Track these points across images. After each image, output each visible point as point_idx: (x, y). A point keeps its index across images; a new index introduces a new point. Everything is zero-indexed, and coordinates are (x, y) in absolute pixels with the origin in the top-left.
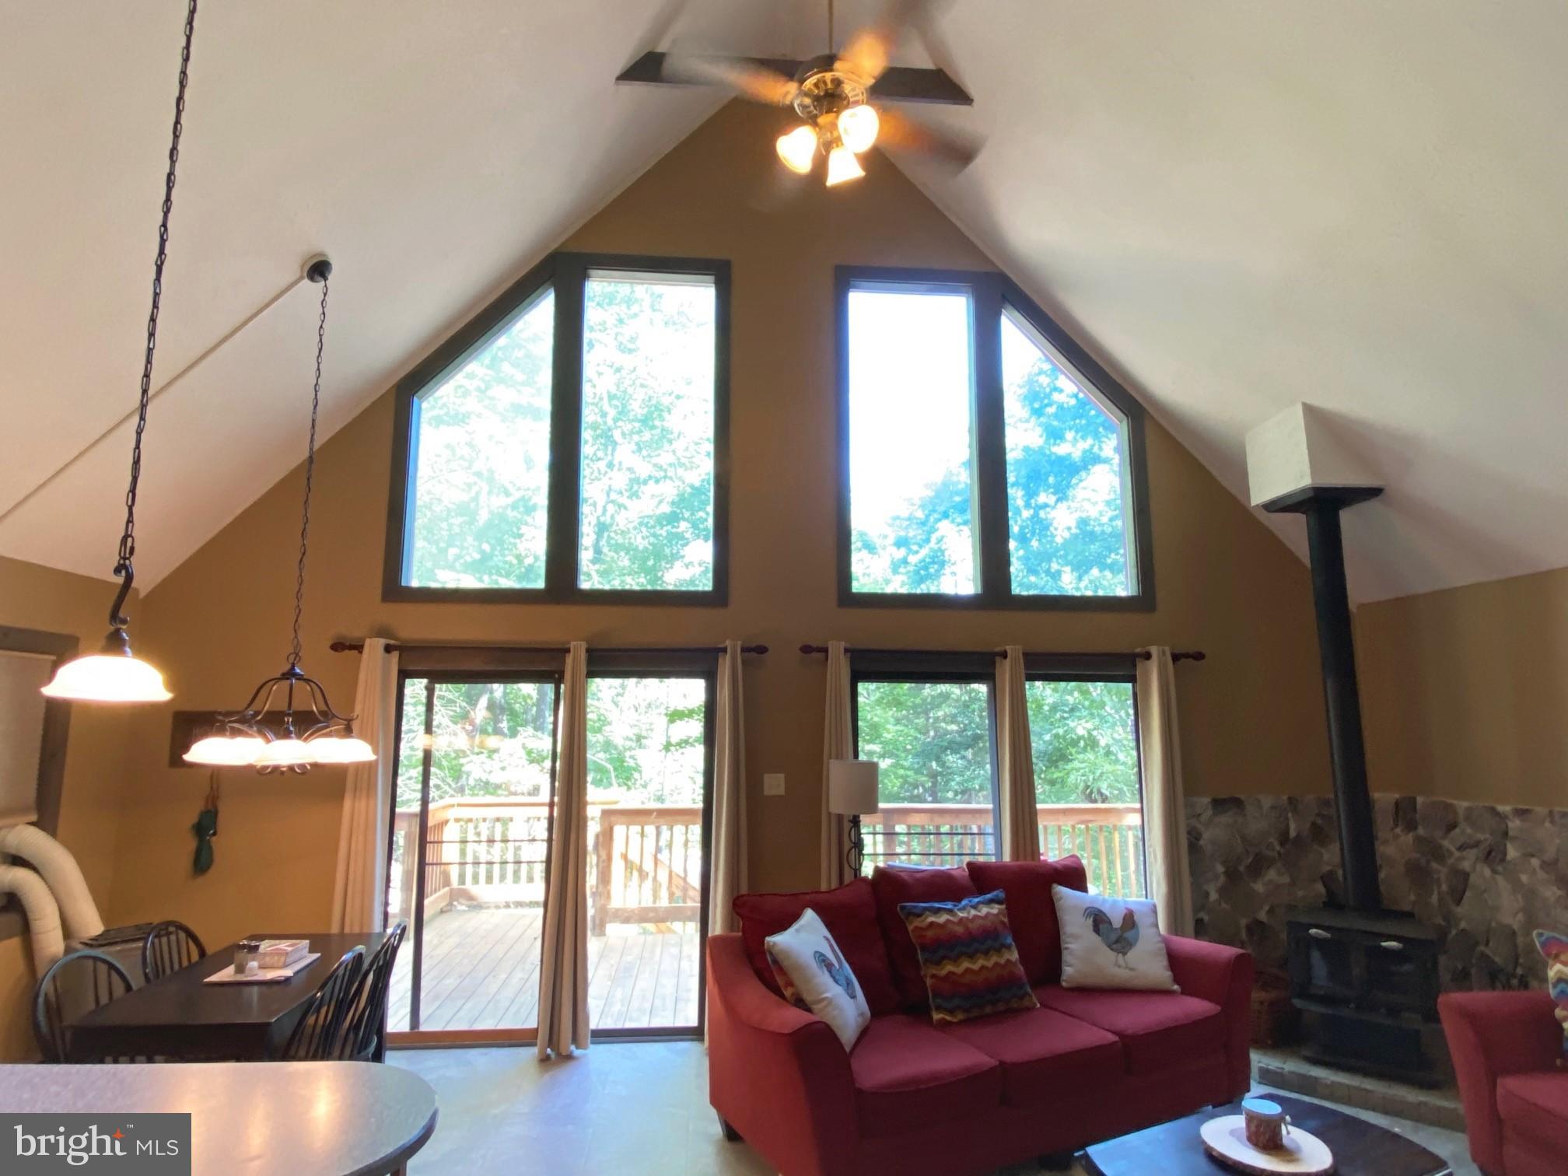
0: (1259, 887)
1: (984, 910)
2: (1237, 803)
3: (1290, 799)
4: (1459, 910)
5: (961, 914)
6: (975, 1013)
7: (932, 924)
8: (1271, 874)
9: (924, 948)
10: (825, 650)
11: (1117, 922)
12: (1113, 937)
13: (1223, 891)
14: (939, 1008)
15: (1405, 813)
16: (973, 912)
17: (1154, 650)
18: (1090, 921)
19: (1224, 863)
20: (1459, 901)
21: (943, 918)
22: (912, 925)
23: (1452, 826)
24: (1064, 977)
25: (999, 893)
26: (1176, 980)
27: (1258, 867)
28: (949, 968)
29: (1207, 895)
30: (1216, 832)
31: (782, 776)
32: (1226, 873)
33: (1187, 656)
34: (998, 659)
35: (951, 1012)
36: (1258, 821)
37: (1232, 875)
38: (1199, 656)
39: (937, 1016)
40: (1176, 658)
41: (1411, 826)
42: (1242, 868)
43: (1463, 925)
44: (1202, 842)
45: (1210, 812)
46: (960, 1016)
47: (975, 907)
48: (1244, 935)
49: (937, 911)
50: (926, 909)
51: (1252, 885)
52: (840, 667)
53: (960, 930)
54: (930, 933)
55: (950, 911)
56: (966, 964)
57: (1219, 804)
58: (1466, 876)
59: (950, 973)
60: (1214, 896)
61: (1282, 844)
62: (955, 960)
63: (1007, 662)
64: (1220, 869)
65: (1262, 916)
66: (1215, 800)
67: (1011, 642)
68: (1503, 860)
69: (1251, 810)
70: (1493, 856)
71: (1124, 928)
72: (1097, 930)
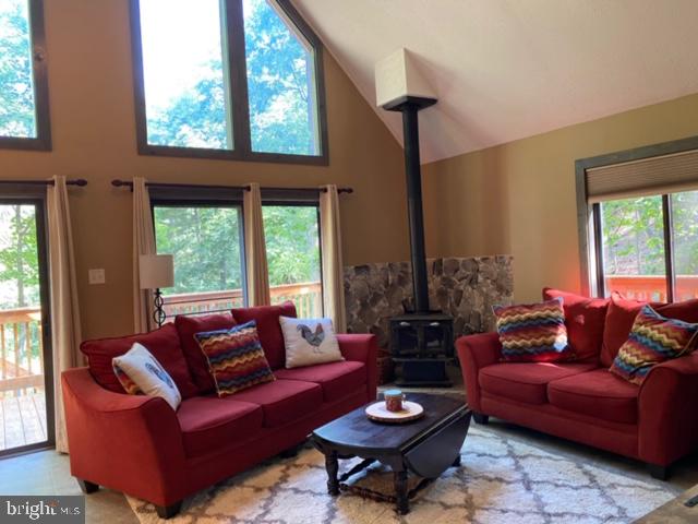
0: (376, 310)
1: (245, 331)
2: (366, 267)
3: (390, 265)
4: (458, 309)
5: (232, 335)
6: (243, 387)
7: (216, 342)
8: (381, 303)
9: (211, 357)
10: (131, 184)
11: (313, 331)
12: (312, 338)
13: (359, 314)
14: (221, 389)
15: (438, 267)
16: (239, 333)
17: (329, 187)
18: (300, 332)
19: (361, 300)
20: (458, 305)
21: (222, 338)
22: (203, 345)
23: (456, 271)
24: (287, 363)
25: (253, 322)
26: (343, 355)
27: (375, 301)
28: (227, 365)
29: (352, 316)
30: (357, 284)
31: (102, 271)
32: (361, 304)
33: (344, 190)
34: (245, 191)
35: (228, 389)
36: (375, 278)
37: (364, 305)
38: (350, 191)
39: (220, 393)
40: (339, 191)
41: (440, 273)
42: (368, 301)
43: (460, 315)
44: (350, 290)
45: (354, 274)
46: (234, 390)
47: (240, 330)
49: (219, 335)
50: (211, 335)
51: (372, 309)
52: (142, 196)
53: (232, 343)
54: (215, 347)
55: (225, 334)
56: (236, 361)
57: (358, 269)
58: (462, 292)
59: (228, 367)
60: (355, 316)
61: (386, 287)
62: (230, 360)
63: (251, 194)
64: (358, 302)
65: (377, 324)
66: (356, 268)
67: (252, 181)
68: (477, 282)
69: (372, 271)
70: (473, 281)
71: (317, 333)
72: (304, 336)
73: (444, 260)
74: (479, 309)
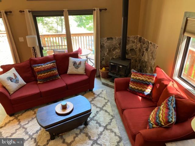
0: (114, 53)
1: (49, 65)
2: (112, 38)
5: (44, 66)
6: (45, 81)
7: (38, 68)
8: (117, 50)
9: (37, 72)
13: (107, 54)
14: (39, 81)
15: (140, 40)
16: (47, 65)
17: (96, 9)
18: (73, 64)
19: (108, 49)
22: (35, 68)
23: (144, 44)
25: (54, 61)
26: (85, 73)
27: (114, 50)
28: (40, 75)
29: (105, 54)
30: (107, 44)
31: (23, 38)
33: (103, 10)
35: (40, 82)
36: (114, 42)
37: (110, 51)
38: (106, 9)
40: (100, 10)
41: (140, 42)
43: (142, 60)
44: (104, 46)
46: (42, 82)
47: (47, 64)
49: (39, 66)
50: (37, 66)
51: (113, 52)
53: (43, 69)
55: (42, 66)
56: (43, 74)
57: (108, 39)
58: (144, 52)
59: (40, 76)
60: (106, 54)
61: (119, 45)
64: (108, 50)
65: (114, 57)
66: (107, 38)
68: (148, 51)
69: (114, 40)
70: (147, 50)
71: (78, 65)
72: (74, 65)
73: (142, 38)
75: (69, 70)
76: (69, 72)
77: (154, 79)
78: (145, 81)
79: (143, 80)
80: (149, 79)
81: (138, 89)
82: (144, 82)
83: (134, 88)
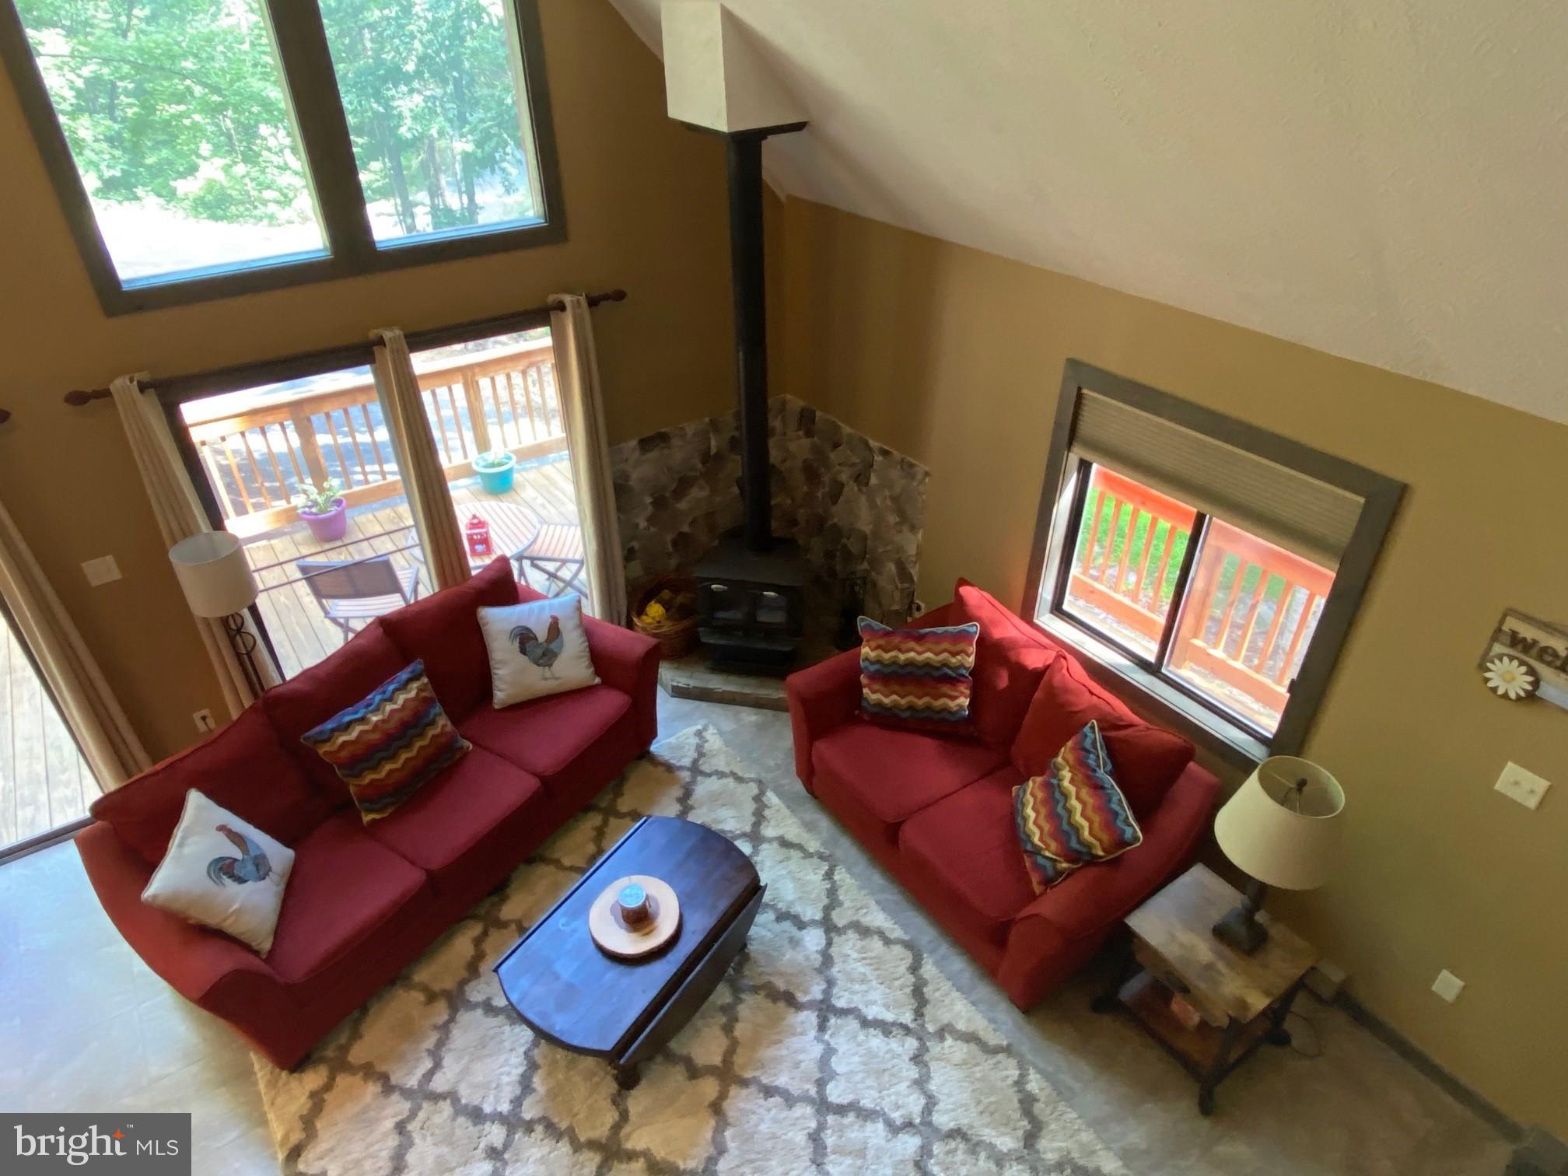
0: (683, 505)
1: (401, 698)
2: (663, 438)
3: (711, 420)
4: (834, 509)
5: (375, 719)
7: (345, 743)
8: (694, 492)
9: (341, 766)
10: (106, 394)
11: (542, 634)
12: (539, 652)
13: (651, 520)
14: (370, 811)
15: (806, 421)
16: (389, 707)
17: (568, 299)
18: (517, 644)
19: (652, 495)
20: (835, 503)
21: (353, 734)
22: (321, 751)
23: (836, 445)
24: (496, 700)
25: (418, 665)
26: (597, 673)
27: (681, 490)
28: (369, 777)
29: (637, 525)
30: (643, 470)
31: (110, 558)
32: (654, 503)
33: (606, 297)
34: (376, 349)
36: (679, 453)
37: (659, 503)
38: (620, 296)
39: (367, 818)
40: (593, 302)
41: (809, 434)
42: (667, 494)
43: (836, 520)
44: (631, 483)
45: (637, 454)
46: (390, 810)
47: (390, 700)
48: (670, 548)
49: (347, 727)
50: (333, 730)
51: (678, 505)
53: (376, 736)
54: (344, 754)
55: (363, 720)
56: (388, 767)
57: (645, 444)
58: (842, 485)
59: (373, 781)
60: (643, 524)
61: (704, 463)
62: (375, 768)
63: (387, 351)
64: (648, 500)
65: (686, 528)
66: (641, 441)
67: (389, 325)
68: (867, 484)
69: (676, 442)
70: (861, 478)
72: (523, 651)
73: (818, 414)
74: (867, 529)
75: (497, 683)
76: (502, 695)
77: (973, 649)
78: (938, 669)
79: (927, 665)
80: (954, 654)
81: (911, 707)
82: (936, 674)
83: (896, 706)
